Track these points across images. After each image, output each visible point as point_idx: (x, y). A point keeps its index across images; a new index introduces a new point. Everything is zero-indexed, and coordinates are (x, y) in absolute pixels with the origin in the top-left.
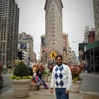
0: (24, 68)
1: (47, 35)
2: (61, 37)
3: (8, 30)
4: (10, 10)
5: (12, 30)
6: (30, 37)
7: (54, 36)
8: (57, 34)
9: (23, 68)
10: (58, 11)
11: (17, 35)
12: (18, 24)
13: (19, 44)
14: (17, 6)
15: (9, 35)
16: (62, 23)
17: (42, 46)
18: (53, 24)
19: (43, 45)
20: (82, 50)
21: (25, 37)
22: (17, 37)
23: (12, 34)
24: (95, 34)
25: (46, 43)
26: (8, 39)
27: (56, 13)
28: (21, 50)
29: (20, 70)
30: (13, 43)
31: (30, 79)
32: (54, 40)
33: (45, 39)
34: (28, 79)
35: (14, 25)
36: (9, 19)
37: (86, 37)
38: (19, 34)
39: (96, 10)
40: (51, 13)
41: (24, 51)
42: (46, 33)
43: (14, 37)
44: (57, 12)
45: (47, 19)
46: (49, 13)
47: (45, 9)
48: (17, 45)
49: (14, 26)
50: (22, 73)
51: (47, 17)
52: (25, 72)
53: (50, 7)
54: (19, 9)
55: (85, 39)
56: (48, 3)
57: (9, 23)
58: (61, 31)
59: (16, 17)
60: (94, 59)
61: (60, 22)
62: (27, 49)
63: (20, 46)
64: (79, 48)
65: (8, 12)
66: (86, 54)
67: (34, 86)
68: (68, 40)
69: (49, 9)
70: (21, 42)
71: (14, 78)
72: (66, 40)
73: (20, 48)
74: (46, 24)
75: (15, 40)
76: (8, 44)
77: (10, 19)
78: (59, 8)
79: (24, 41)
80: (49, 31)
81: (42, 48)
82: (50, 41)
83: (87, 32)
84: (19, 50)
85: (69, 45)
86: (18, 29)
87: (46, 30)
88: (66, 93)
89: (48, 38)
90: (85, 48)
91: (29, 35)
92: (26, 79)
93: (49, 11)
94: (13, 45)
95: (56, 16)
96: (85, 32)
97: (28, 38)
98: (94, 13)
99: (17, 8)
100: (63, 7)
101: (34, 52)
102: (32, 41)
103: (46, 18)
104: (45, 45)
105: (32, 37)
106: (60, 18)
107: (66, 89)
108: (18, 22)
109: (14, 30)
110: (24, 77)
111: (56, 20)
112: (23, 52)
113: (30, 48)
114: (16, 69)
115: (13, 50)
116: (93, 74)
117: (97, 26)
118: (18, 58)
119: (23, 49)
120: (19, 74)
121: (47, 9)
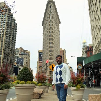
0: (29, 73)
1: (44, 50)
2: (58, 52)
3: (5, 45)
4: (8, 25)
5: (9, 44)
6: (27, 52)
7: (51, 51)
8: (55, 50)
9: (27, 73)
10: (56, 26)
11: (14, 50)
12: (15, 39)
13: (15, 59)
14: (15, 21)
15: (6, 50)
16: (59, 38)
17: (39, 62)
18: (51, 40)
19: (40, 60)
20: (81, 64)
21: (22, 53)
22: (14, 52)
23: (9, 49)
24: (93, 49)
25: (43, 58)
26: (5, 53)
27: (53, 28)
28: (18, 66)
29: (24, 74)
30: (10, 58)
31: (35, 84)
32: (51, 55)
33: (42, 55)
34: (32, 83)
35: (12, 39)
36: (6, 34)
37: (84, 52)
38: (16, 49)
39: (93, 25)
40: (48, 28)
41: (21, 66)
42: (43, 48)
43: (10, 52)
44: (55, 28)
45: (45, 34)
46: (47, 29)
47: (43, 25)
48: (14, 60)
49: (11, 41)
50: (26, 77)
51: (45, 33)
52: (29, 77)
53: (48, 23)
54: (17, 24)
55: (82, 54)
56: (46, 19)
57: (6, 38)
58: (58, 46)
59: (13, 32)
60: (93, 73)
61: (58, 38)
62: (23, 65)
63: (16, 61)
64: (78, 62)
65: (5, 27)
66: (84, 69)
67: (36, 94)
68: (65, 56)
69: (47, 25)
70: (18, 57)
71: (18, 83)
72: (63, 55)
73: (17, 64)
74: (43, 39)
75: (12, 55)
76: (4, 59)
77: (8, 34)
78: (56, 24)
79: (21, 56)
80: (46, 46)
81: (39, 63)
82: (47, 56)
83: (84, 48)
84: (15, 65)
85: (67, 60)
86: (15, 44)
87: (43, 45)
88: (65, 87)
89: (46, 54)
90: (84, 62)
91: (26, 50)
92: (30, 83)
93: (46, 27)
94: (10, 60)
95: (53, 32)
96: (82, 48)
97: (25, 53)
98: (92, 29)
99: (15, 23)
100: (60, 23)
101: (30, 68)
102: (29, 56)
103: (43, 33)
104: (42, 60)
105: (28, 52)
106: (57, 33)
107: (65, 84)
108: (15, 37)
109: (10, 45)
110: (28, 81)
111: (53, 35)
112: (19, 68)
113: (26, 64)
114: (20, 74)
115: (9, 65)
116: (93, 88)
117: (94, 41)
118: (14, 73)
119: (20, 64)
120: (23, 78)
121: (44, 25)
